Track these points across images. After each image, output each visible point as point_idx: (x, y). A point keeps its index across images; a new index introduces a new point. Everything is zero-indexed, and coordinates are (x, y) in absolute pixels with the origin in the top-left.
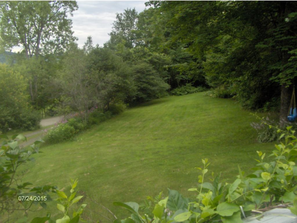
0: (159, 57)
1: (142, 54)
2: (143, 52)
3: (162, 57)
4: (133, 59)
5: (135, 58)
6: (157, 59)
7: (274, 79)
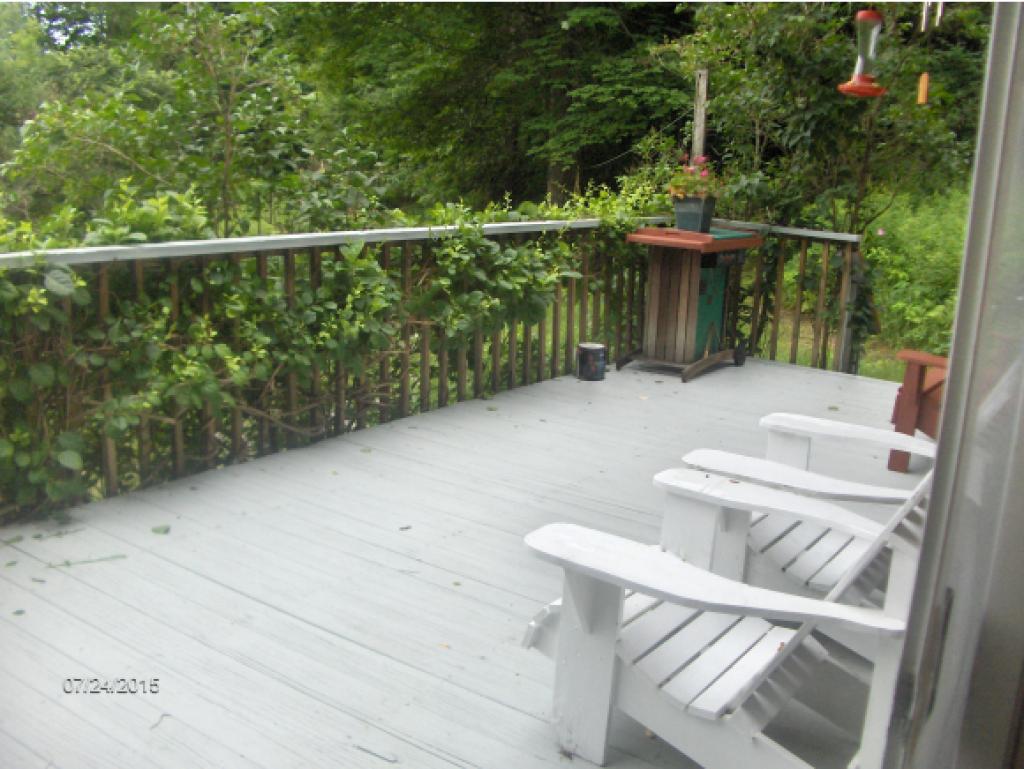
0: (157, 82)
1: (104, 70)
2: (105, 66)
3: (168, 82)
4: (74, 87)
5: (81, 85)
6: (154, 90)
7: (537, 151)
